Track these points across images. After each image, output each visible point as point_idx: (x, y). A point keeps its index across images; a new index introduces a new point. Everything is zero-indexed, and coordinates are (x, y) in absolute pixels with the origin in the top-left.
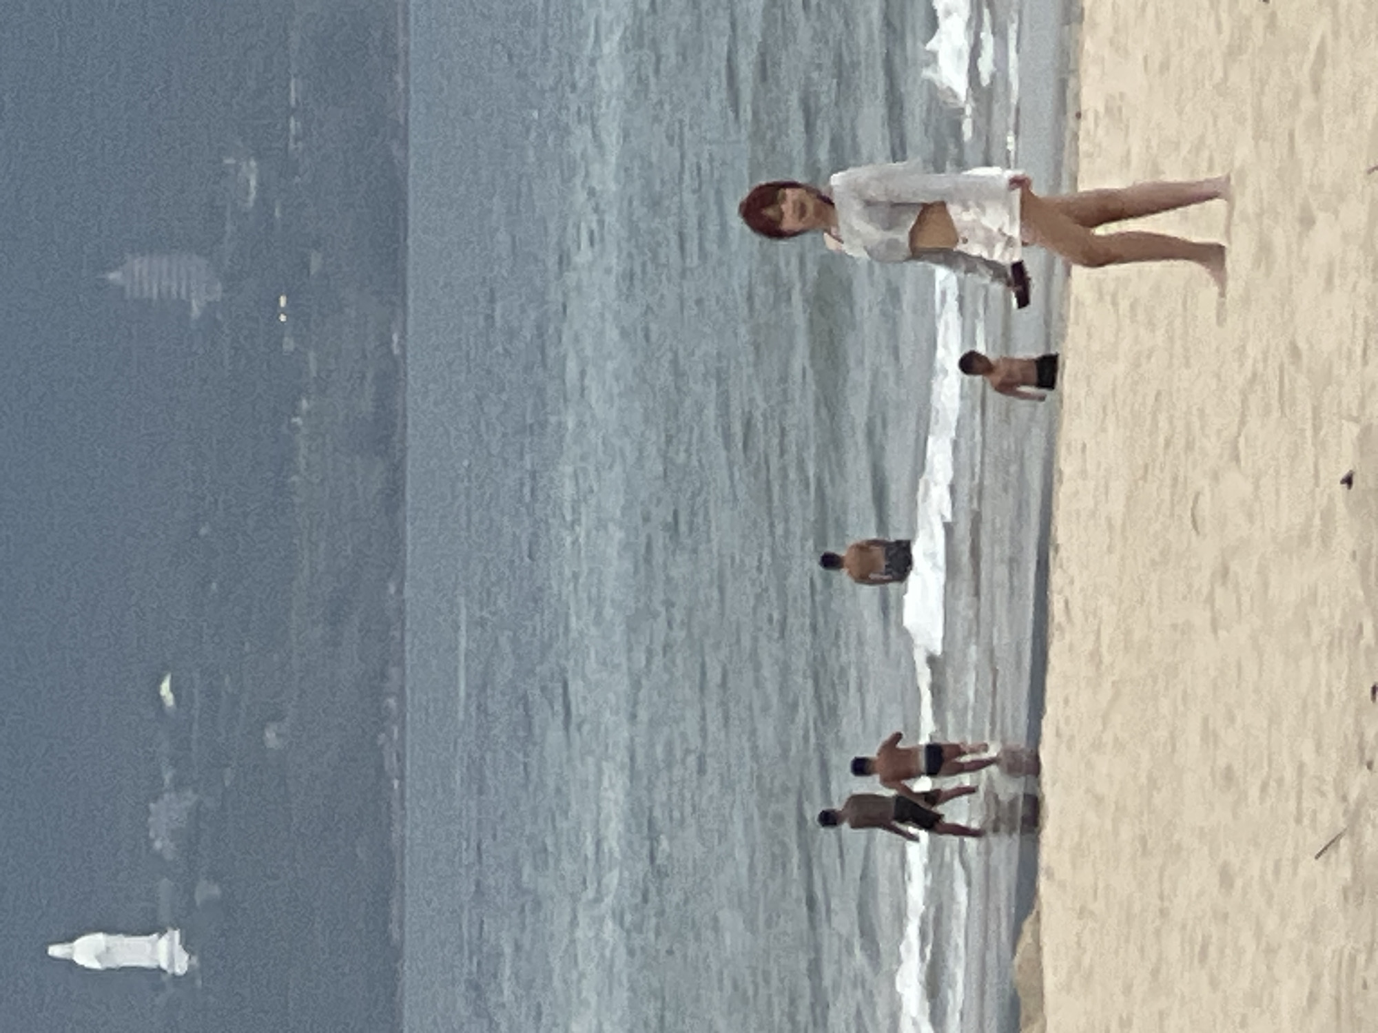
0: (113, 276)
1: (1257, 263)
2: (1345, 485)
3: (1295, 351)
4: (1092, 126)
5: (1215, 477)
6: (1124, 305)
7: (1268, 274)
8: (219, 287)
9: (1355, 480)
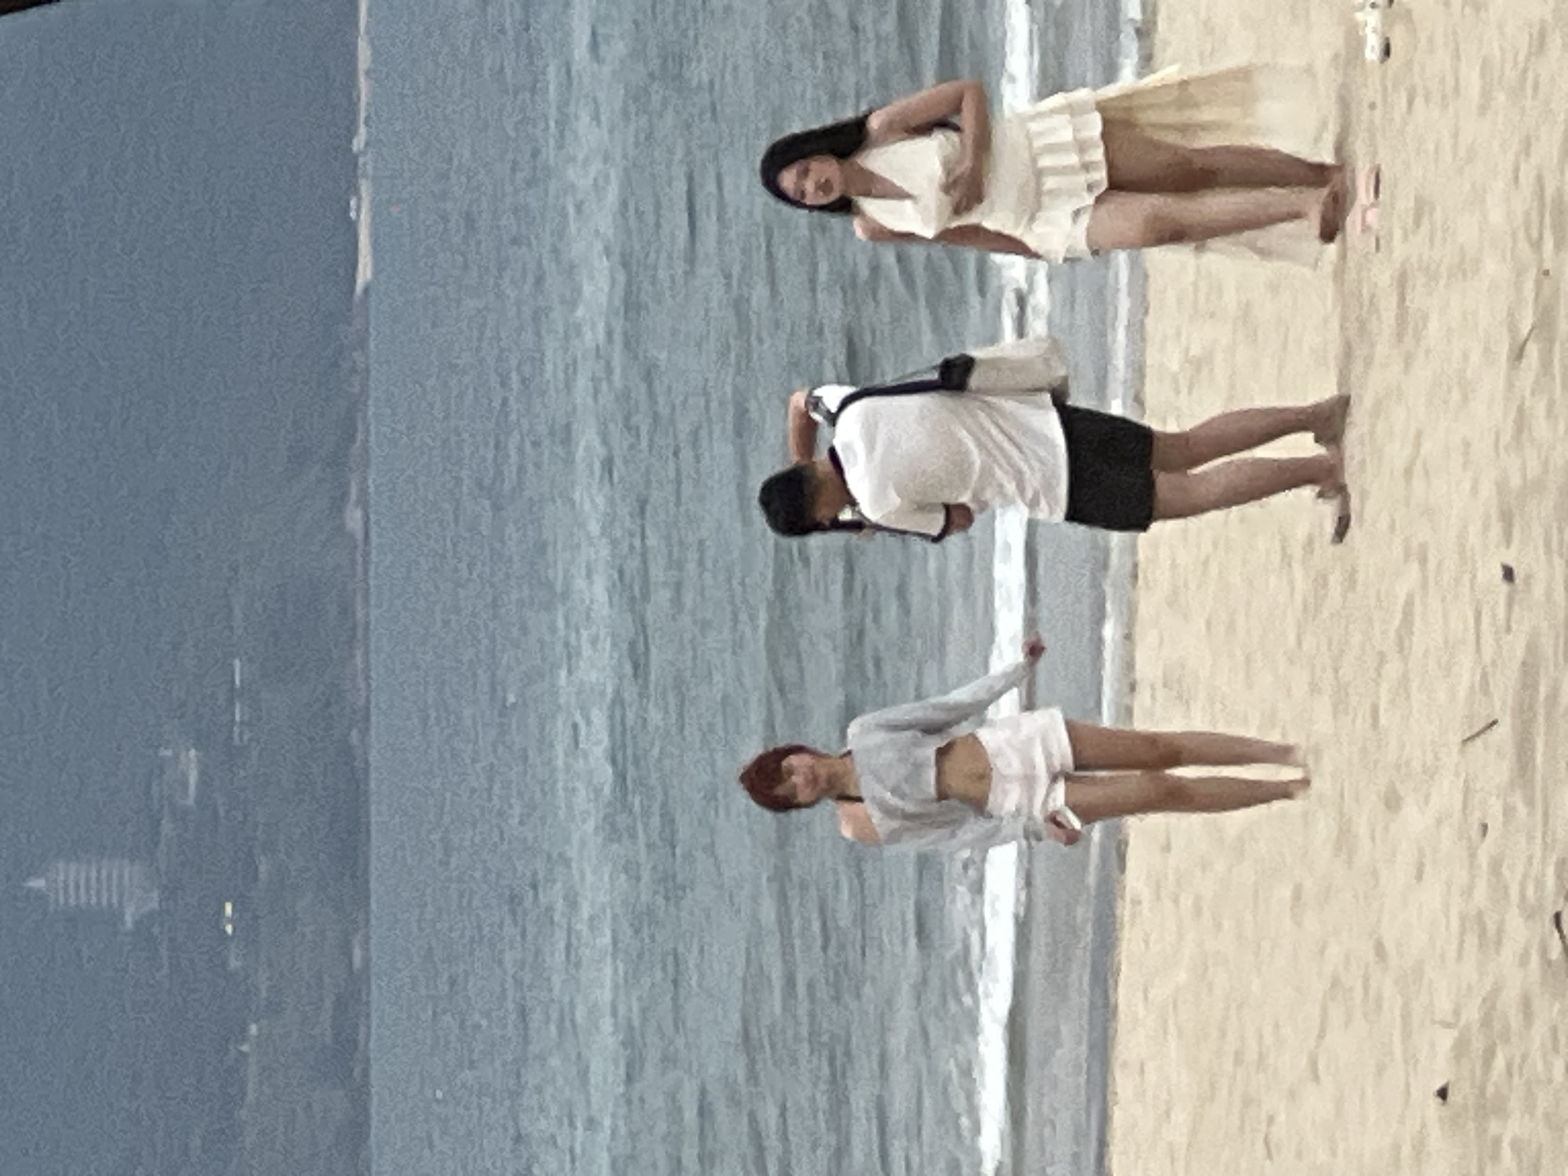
0: (38, 883)
1: (1338, 849)
2: (1439, 1100)
3: (1380, 951)
4: (1148, 701)
5: (1292, 1095)
6: (1187, 902)
7: (1350, 862)
8: (155, 895)
9: (1450, 1092)
